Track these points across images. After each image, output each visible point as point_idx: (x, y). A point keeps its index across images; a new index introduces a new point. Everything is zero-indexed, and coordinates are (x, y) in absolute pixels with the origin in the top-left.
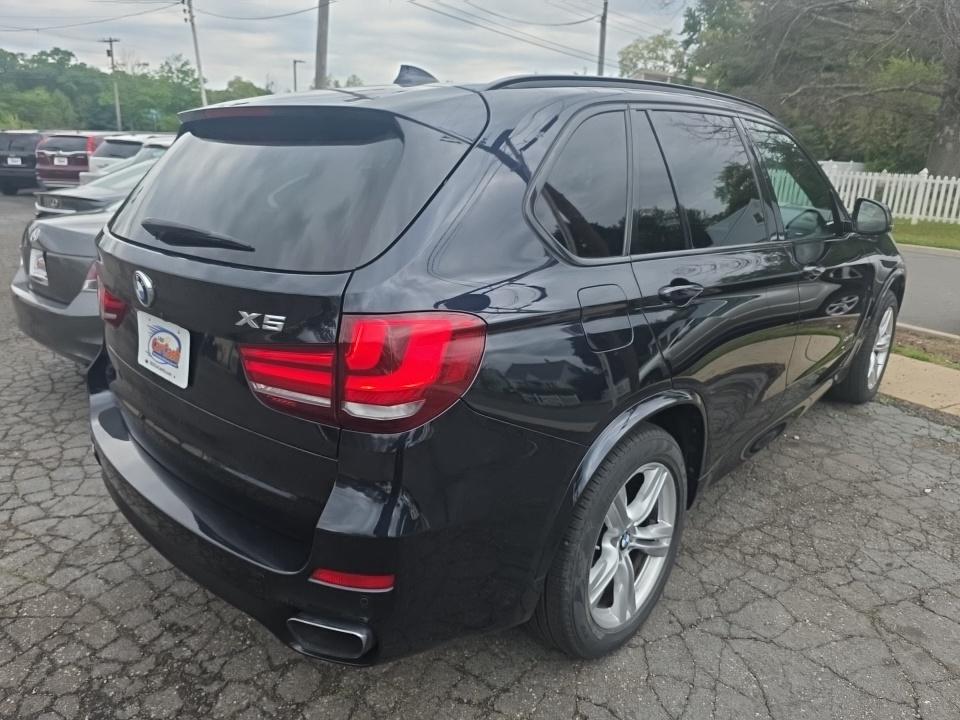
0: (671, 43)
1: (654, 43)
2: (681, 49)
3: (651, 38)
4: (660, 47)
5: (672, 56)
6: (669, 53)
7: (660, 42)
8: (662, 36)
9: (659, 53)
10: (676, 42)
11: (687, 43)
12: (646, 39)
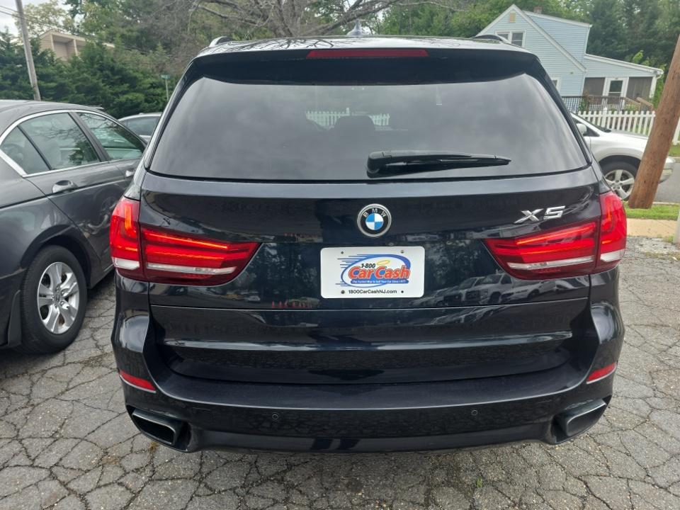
0: (59, 12)
1: (44, 10)
2: (69, 17)
3: (41, 5)
4: (50, 14)
5: (63, 22)
6: (61, 20)
7: (50, 9)
8: (51, 5)
9: (51, 18)
10: (64, 11)
11: (74, 13)
12: (36, 6)
